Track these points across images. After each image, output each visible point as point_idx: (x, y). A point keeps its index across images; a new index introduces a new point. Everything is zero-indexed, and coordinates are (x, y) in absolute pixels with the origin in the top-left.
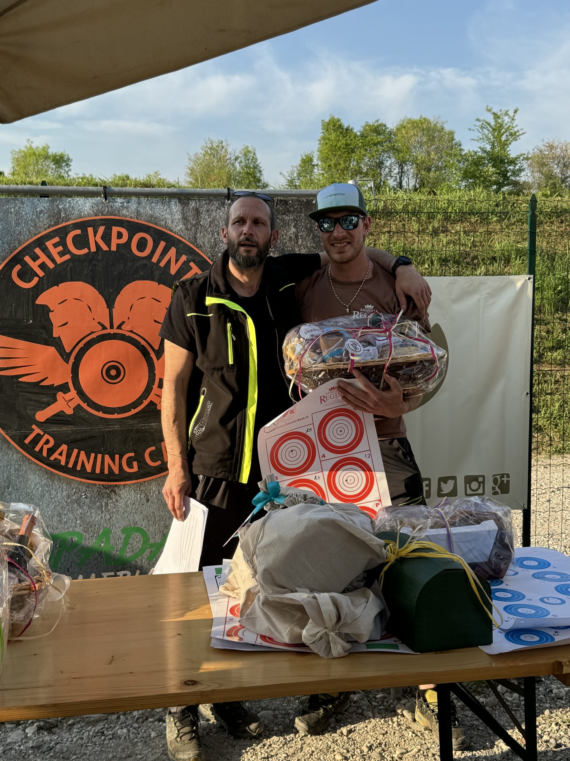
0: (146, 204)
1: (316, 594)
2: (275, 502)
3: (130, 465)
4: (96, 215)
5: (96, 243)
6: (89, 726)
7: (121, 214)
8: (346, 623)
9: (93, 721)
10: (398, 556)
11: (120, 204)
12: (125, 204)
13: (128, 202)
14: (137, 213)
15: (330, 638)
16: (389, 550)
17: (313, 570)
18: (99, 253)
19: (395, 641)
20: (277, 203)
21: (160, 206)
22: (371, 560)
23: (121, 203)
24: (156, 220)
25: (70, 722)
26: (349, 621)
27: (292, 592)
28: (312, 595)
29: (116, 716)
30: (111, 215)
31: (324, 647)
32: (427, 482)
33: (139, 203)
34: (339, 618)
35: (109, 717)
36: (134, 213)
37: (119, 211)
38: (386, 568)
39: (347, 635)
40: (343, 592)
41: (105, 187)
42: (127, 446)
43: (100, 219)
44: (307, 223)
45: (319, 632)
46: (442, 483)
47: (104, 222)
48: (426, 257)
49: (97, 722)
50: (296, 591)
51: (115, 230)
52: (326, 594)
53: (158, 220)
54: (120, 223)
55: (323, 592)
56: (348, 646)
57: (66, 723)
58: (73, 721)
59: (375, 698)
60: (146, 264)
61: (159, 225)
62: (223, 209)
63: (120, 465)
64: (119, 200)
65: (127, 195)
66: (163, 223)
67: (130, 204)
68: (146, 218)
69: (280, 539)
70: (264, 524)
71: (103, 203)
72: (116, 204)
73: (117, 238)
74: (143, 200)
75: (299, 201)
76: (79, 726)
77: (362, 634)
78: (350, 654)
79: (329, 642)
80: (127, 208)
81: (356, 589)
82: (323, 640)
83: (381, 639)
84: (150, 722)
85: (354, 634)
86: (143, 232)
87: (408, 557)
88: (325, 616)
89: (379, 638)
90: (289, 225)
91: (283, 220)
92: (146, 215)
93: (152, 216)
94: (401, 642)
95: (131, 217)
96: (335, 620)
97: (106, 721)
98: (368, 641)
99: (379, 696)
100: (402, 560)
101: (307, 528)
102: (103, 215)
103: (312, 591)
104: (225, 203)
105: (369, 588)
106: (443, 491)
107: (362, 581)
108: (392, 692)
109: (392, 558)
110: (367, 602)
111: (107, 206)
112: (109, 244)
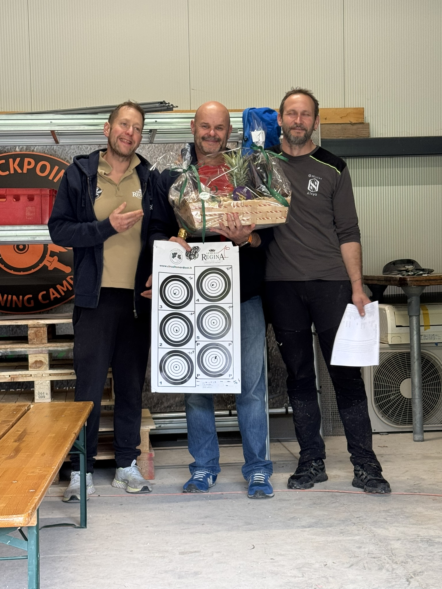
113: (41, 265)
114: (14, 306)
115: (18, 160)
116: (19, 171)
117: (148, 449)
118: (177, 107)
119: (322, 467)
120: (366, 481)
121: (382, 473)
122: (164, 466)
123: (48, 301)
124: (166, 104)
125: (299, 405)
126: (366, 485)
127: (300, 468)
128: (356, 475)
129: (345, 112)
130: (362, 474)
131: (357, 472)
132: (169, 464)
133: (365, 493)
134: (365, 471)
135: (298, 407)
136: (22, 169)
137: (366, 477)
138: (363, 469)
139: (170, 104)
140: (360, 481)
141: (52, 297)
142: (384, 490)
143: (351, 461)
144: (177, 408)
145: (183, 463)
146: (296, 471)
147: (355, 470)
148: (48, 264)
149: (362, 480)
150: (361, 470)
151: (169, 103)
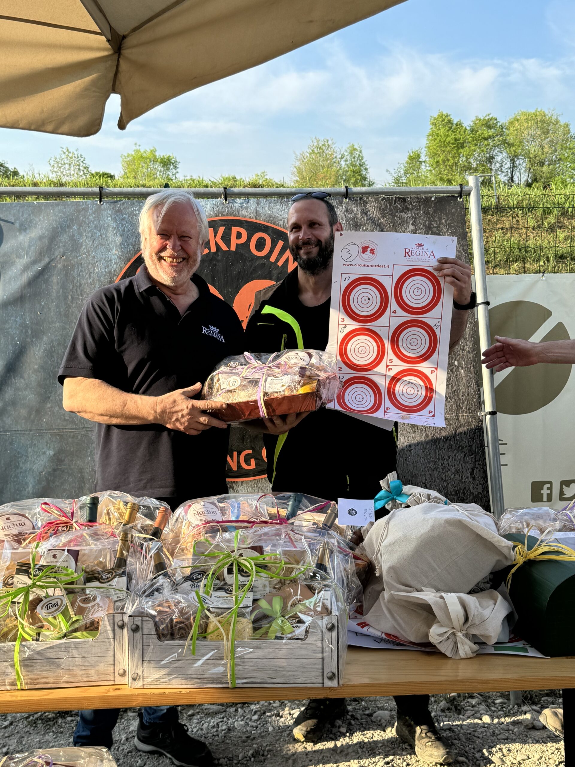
0: (264, 204)
1: (443, 594)
2: (397, 501)
3: (247, 462)
4: (216, 216)
5: (216, 243)
6: (208, 717)
7: (240, 215)
8: (474, 624)
9: (212, 713)
10: (527, 559)
11: (240, 205)
12: (244, 205)
13: (248, 202)
14: (256, 213)
15: (458, 639)
16: (518, 552)
17: (439, 570)
18: (219, 253)
19: (524, 644)
20: (396, 200)
21: (278, 206)
22: (498, 561)
23: (240, 203)
24: (274, 220)
25: (190, 713)
26: (477, 622)
27: (418, 591)
28: (438, 595)
29: (234, 709)
30: (231, 215)
31: (451, 647)
32: (549, 485)
33: (258, 204)
34: (467, 619)
35: (228, 710)
36: (253, 213)
37: (238, 212)
38: (513, 570)
39: (474, 636)
40: (470, 593)
41: (225, 188)
42: (245, 443)
43: (220, 220)
44: (426, 220)
45: (446, 632)
46: (564, 486)
47: (224, 223)
48: (542, 254)
49: (216, 714)
50: (421, 590)
51: (235, 230)
52: (453, 594)
53: (276, 220)
54: (240, 223)
55: (451, 592)
56: (476, 647)
57: (186, 714)
58: (193, 711)
59: (494, 703)
60: (265, 264)
61: (278, 225)
62: (341, 208)
63: (238, 462)
64: (239, 200)
65: (247, 195)
66: (281, 223)
67: (249, 204)
68: (264, 218)
69: (405, 538)
70: (388, 523)
71: (223, 204)
72: (236, 205)
73: (237, 238)
74: (262, 200)
75: (417, 198)
76: (199, 717)
77: (491, 636)
78: (478, 655)
79: (456, 643)
80: (247, 208)
81: (482, 590)
82: (450, 640)
83: (509, 642)
84: (268, 716)
85: (482, 636)
86: (262, 232)
87: (537, 560)
88: (453, 616)
89: (507, 641)
90: (407, 223)
91: (401, 218)
92: (264, 215)
93: (270, 216)
94: (529, 646)
95: (250, 218)
96: (462, 620)
97: (224, 713)
98: (497, 643)
99: (498, 701)
100: (530, 563)
101: (433, 528)
102: (223, 215)
103: (438, 590)
104: (343, 201)
105: (496, 590)
106: (565, 495)
107: (488, 583)
108: (512, 698)
109: (521, 560)
110: (495, 604)
111: (227, 207)
112: (228, 243)
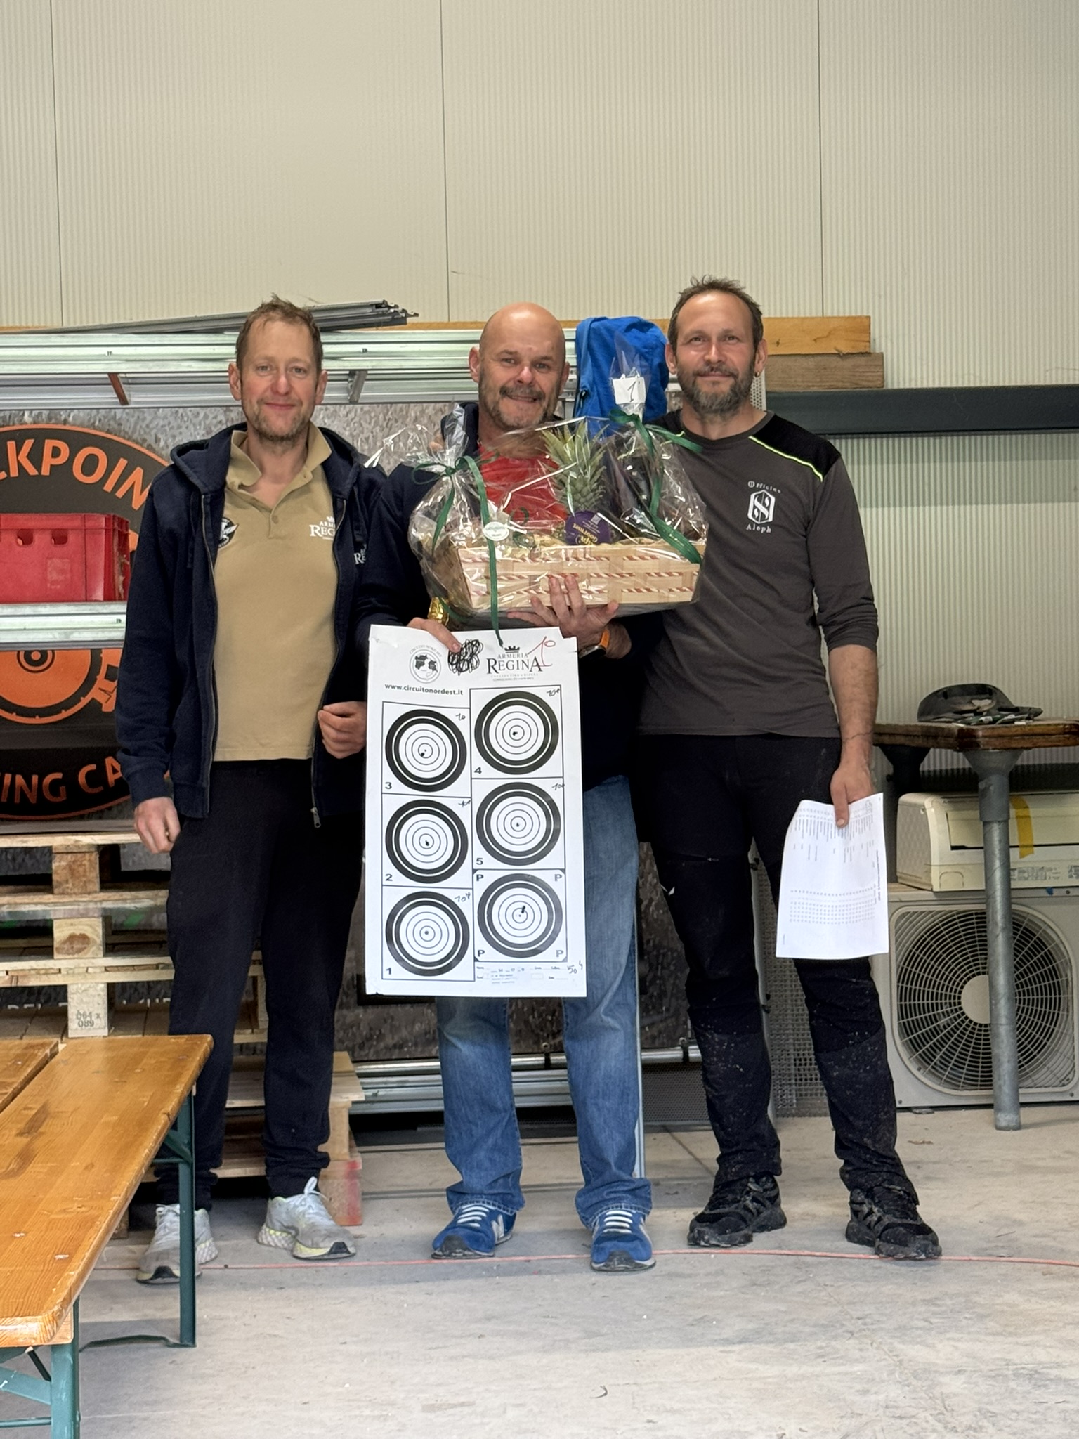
113: (84, 701)
114: (17, 800)
115: (29, 443)
116: (32, 471)
117: (346, 1150)
118: (416, 315)
119: (772, 1193)
120: (881, 1228)
121: (919, 1209)
122: (385, 1193)
123: (101, 788)
124: (390, 307)
125: (718, 1043)
126: (880, 1237)
127: (718, 1195)
128: (855, 1213)
129: (825, 327)
130: (871, 1212)
131: (857, 1207)
132: (398, 1186)
133: (876, 1257)
134: (876, 1205)
135: (714, 1049)
136: (38, 467)
137: (880, 1219)
138: (873, 1199)
139: (400, 309)
140: (864, 1229)
141: (112, 778)
142: (925, 1252)
143: (843, 1178)
144: (416, 1050)
145: (431, 1184)
146: (709, 1204)
147: (852, 1202)
148: (101, 698)
149: (869, 1226)
150: (866, 1201)
151: (396, 306)
